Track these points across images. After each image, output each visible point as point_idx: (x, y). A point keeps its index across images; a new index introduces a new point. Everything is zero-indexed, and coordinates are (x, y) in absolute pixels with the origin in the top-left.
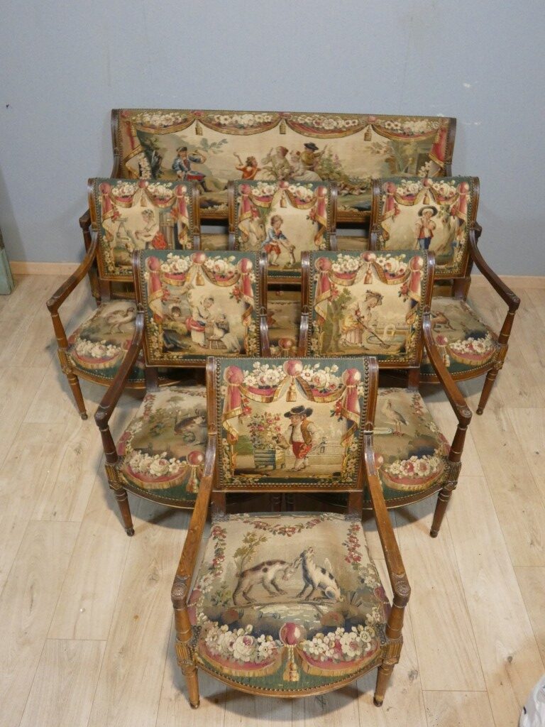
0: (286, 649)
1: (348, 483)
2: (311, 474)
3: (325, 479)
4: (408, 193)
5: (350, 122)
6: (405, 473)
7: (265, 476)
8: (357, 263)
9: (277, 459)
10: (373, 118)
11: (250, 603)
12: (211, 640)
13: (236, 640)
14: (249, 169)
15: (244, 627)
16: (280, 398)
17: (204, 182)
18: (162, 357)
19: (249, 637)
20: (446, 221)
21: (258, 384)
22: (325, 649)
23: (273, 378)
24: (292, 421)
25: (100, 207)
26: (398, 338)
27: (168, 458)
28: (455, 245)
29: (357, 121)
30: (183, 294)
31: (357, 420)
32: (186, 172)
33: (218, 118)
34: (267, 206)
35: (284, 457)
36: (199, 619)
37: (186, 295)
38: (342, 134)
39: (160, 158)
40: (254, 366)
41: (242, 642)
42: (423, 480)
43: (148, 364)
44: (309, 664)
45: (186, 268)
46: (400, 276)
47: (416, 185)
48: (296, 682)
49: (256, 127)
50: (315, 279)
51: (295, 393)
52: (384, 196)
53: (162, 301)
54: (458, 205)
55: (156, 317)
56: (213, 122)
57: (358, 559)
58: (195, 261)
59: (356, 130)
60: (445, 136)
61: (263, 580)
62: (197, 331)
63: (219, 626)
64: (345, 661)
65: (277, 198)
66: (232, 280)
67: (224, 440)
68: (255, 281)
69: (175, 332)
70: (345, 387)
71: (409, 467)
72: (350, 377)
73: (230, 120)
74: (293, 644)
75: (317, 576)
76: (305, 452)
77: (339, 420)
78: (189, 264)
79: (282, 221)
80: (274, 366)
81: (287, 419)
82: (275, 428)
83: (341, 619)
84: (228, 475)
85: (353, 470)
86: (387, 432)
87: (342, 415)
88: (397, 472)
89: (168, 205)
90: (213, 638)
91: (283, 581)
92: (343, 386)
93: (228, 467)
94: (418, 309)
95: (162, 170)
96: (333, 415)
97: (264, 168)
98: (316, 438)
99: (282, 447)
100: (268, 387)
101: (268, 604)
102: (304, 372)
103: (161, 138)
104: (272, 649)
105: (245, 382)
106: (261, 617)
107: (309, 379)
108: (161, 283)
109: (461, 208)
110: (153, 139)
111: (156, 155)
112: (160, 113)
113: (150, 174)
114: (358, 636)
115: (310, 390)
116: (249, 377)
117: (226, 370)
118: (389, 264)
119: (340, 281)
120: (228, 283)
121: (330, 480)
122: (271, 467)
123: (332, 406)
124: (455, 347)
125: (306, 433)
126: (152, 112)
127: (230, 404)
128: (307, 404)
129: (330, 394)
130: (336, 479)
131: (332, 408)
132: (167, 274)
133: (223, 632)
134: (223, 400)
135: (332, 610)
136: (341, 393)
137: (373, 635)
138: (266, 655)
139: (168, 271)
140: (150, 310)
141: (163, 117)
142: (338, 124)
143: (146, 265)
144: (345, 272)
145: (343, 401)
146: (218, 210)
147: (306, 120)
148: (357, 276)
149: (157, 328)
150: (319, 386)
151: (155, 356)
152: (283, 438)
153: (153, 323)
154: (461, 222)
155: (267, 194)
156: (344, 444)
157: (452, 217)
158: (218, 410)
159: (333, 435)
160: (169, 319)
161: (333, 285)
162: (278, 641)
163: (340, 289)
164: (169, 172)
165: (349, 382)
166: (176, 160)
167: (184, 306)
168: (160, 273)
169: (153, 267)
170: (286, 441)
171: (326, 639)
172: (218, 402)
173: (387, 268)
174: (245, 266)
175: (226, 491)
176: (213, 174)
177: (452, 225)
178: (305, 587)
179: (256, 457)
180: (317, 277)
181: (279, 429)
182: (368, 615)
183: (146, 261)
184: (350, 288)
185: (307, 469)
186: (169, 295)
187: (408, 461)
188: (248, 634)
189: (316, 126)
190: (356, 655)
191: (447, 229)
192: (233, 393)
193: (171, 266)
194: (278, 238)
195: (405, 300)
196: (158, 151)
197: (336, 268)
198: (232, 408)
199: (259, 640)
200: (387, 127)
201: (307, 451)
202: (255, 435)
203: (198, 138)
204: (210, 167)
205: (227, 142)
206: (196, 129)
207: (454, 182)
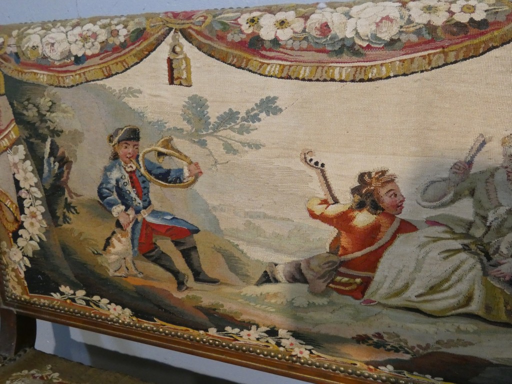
14: (363, 219)
17: (195, 248)
32: (138, 212)
33: (253, 22)
39: (64, 162)
49: (411, 47)
56: (230, 37)
73: (298, 25)
95: (73, 201)
97: (432, 222)
103: (66, 97)
110: (44, 102)
111: (52, 154)
113: (43, 209)
146: (242, 342)
164: (90, 206)
166: (108, 169)
176: (222, 227)
196: (59, 141)
203: (177, 96)
204: (213, 202)
205: (277, 111)
206: (170, 61)
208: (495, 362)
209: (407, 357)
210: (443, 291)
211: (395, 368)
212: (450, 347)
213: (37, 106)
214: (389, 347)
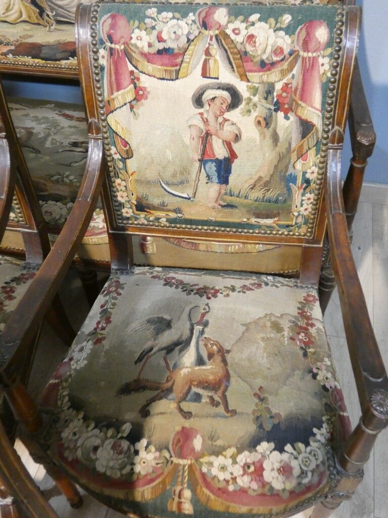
4: (161, 46)
20: (266, 122)
28: (293, 179)
47: (182, 23)
52: (102, 52)
54: (296, 83)
109: (304, 93)
124: (215, 471)
154: (306, 127)
157: (281, 115)
177: (281, 134)
191: (268, 141)
207: (287, 18)
208: (43, 44)
209: (13, 48)
210: (11, 10)
211: (13, 55)
212: (25, 39)
214: (4, 43)
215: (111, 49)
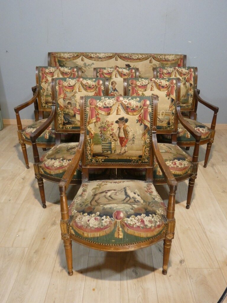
0: (116, 222)
1: (146, 162)
2: (128, 156)
3: (135, 160)
4: (168, 72)
5: (144, 56)
6: (172, 166)
7: (107, 158)
8: (147, 81)
9: (112, 147)
10: (153, 55)
11: (98, 204)
12: (79, 219)
13: (91, 219)
15: (95, 213)
16: (113, 113)
18: (63, 128)
19: (97, 217)
20: (185, 84)
21: (103, 106)
22: (136, 222)
23: (110, 103)
24: (119, 125)
25: (40, 77)
26: (167, 117)
27: (62, 160)
28: (189, 95)
29: (146, 56)
30: (72, 96)
31: (149, 125)
33: (91, 55)
34: (110, 77)
35: (115, 146)
36: (73, 213)
37: (74, 96)
38: (141, 61)
40: (102, 98)
41: (94, 219)
42: (181, 169)
43: (57, 132)
44: (128, 228)
45: (74, 84)
46: (166, 87)
47: (171, 69)
48: (121, 238)
49: (106, 58)
50: (129, 89)
51: (120, 110)
52: (158, 73)
53: (63, 99)
54: (189, 77)
55: (61, 107)
56: (89, 56)
57: (152, 192)
58: (78, 81)
59: (146, 59)
60: (182, 61)
61: (105, 196)
62: (79, 114)
63: (83, 214)
64: (146, 228)
65: (114, 74)
66: (94, 89)
67: (88, 136)
68: (103, 89)
69: (69, 114)
70: (143, 107)
71: (174, 163)
72: (145, 103)
73: (95, 55)
74: (120, 219)
75: (132, 195)
76: (125, 143)
77: (140, 125)
78: (75, 82)
79: (116, 83)
80: (110, 98)
81: (117, 124)
82: (111, 129)
83: (144, 211)
84: (90, 157)
85: (148, 154)
86: (163, 151)
87: (142, 122)
88: (169, 165)
89: (69, 76)
90: (80, 219)
91: (115, 196)
92: (142, 107)
93: (89, 152)
94: (175, 103)
96: (138, 122)
98: (130, 135)
99: (114, 140)
100: (108, 107)
101: (107, 204)
102: (124, 100)
104: (109, 222)
105: (97, 105)
106: (104, 209)
107: (126, 103)
108: (63, 91)
109: (190, 79)
112: (68, 53)
114: (153, 218)
115: (127, 109)
116: (99, 103)
117: (89, 100)
118: (161, 82)
119: (140, 89)
120: (92, 90)
121: (137, 160)
122: (109, 152)
123: (137, 117)
125: (126, 132)
126: (64, 53)
127: (90, 116)
128: (126, 116)
129: (136, 111)
130: (140, 160)
131: (137, 119)
132: (66, 87)
133: (85, 216)
134: (87, 114)
135: (139, 207)
136: (141, 110)
137: (160, 218)
138: (106, 224)
139: (66, 85)
140: (58, 104)
141: (69, 54)
142: (139, 57)
143: (57, 83)
144: (142, 85)
145: (142, 115)
147: (126, 55)
148: (147, 87)
149: (61, 113)
150: (131, 107)
151: (59, 127)
152: (115, 135)
153: (59, 110)
154: (191, 85)
155: (110, 72)
156: (143, 139)
157: (187, 83)
158: (85, 119)
159: (138, 133)
160: (66, 108)
161: (137, 91)
162: (112, 218)
163: (140, 93)
165: (144, 105)
167: (73, 102)
168: (63, 86)
169: (60, 83)
170: (116, 136)
171: (136, 218)
172: (85, 115)
173: (160, 84)
174: (99, 83)
175: (88, 167)
177: (187, 86)
178: (126, 198)
179: (102, 146)
180: (130, 88)
181: (113, 130)
182: (157, 211)
183: (57, 81)
184: (144, 93)
185: (126, 153)
186: (66, 96)
187: (174, 161)
188: (97, 216)
189: (130, 57)
190: (152, 226)
191: (185, 88)
192: (92, 110)
193: (68, 83)
194: (114, 91)
195: (169, 99)
197: (139, 83)
198: (92, 118)
199: (103, 218)
200: (158, 58)
201: (126, 143)
202: (102, 133)
203: (82, 63)
204: (87, 74)
205: (94, 64)
206: (82, 59)
207: (187, 68)
213: (63, 63)
215: (160, 73)
